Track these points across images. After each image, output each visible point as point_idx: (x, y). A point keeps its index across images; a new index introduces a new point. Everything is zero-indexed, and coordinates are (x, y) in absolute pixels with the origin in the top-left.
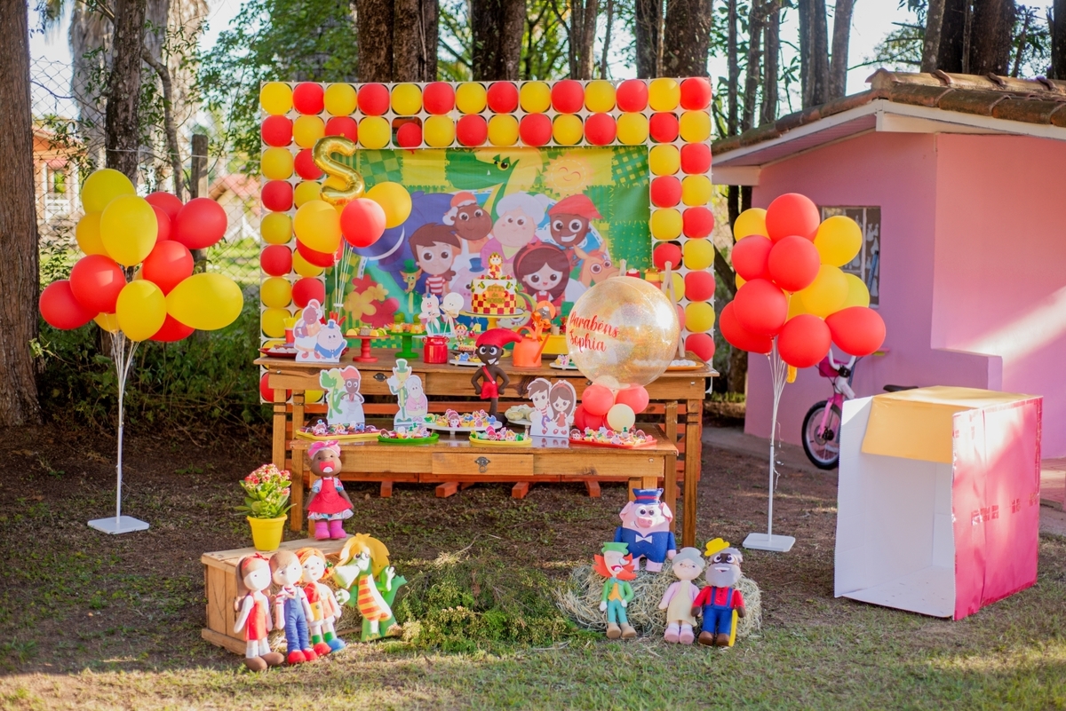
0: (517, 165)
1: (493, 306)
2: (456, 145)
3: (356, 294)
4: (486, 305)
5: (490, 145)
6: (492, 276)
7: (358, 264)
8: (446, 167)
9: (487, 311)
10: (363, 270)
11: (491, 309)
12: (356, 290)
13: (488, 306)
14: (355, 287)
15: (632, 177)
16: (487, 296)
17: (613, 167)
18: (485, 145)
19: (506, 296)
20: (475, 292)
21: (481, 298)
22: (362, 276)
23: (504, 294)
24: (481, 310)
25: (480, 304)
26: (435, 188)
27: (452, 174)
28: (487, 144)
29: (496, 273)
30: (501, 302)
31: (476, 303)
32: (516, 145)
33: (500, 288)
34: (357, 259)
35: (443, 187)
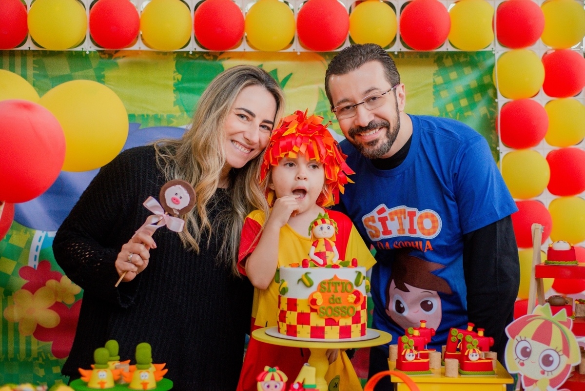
0: (289, 83)
1: (331, 322)
2: (193, 47)
3: (27, 293)
4: (316, 320)
5: (249, 49)
6: (321, 262)
7: (29, 242)
8: (175, 85)
9: (317, 333)
10: (38, 254)
11: (327, 329)
12: (25, 287)
13: (321, 323)
14: (24, 282)
15: (464, 102)
16: (320, 302)
17: (435, 86)
18: (240, 49)
19: (357, 301)
20: (290, 295)
21: (303, 308)
22: (37, 263)
23: (352, 298)
24: (304, 332)
25: (304, 319)
26: (157, 118)
27: (185, 96)
28: (243, 47)
29: (328, 254)
30: (345, 315)
31: (292, 318)
32: (290, 50)
33: (344, 285)
34: (28, 235)
35: (170, 117)
